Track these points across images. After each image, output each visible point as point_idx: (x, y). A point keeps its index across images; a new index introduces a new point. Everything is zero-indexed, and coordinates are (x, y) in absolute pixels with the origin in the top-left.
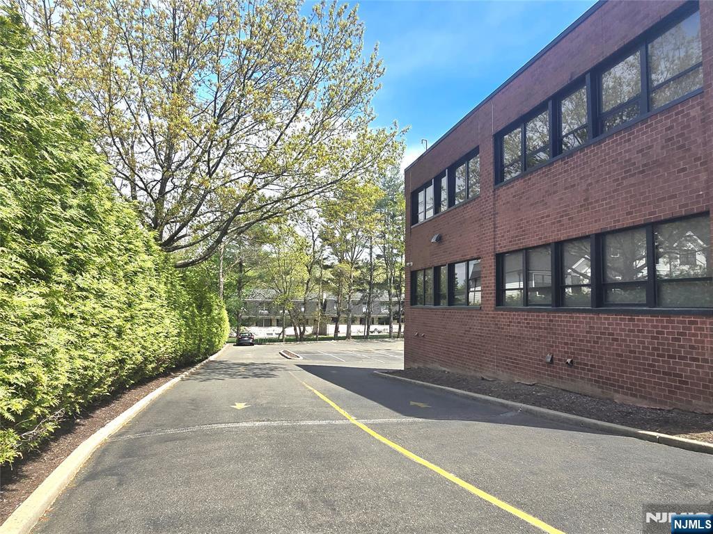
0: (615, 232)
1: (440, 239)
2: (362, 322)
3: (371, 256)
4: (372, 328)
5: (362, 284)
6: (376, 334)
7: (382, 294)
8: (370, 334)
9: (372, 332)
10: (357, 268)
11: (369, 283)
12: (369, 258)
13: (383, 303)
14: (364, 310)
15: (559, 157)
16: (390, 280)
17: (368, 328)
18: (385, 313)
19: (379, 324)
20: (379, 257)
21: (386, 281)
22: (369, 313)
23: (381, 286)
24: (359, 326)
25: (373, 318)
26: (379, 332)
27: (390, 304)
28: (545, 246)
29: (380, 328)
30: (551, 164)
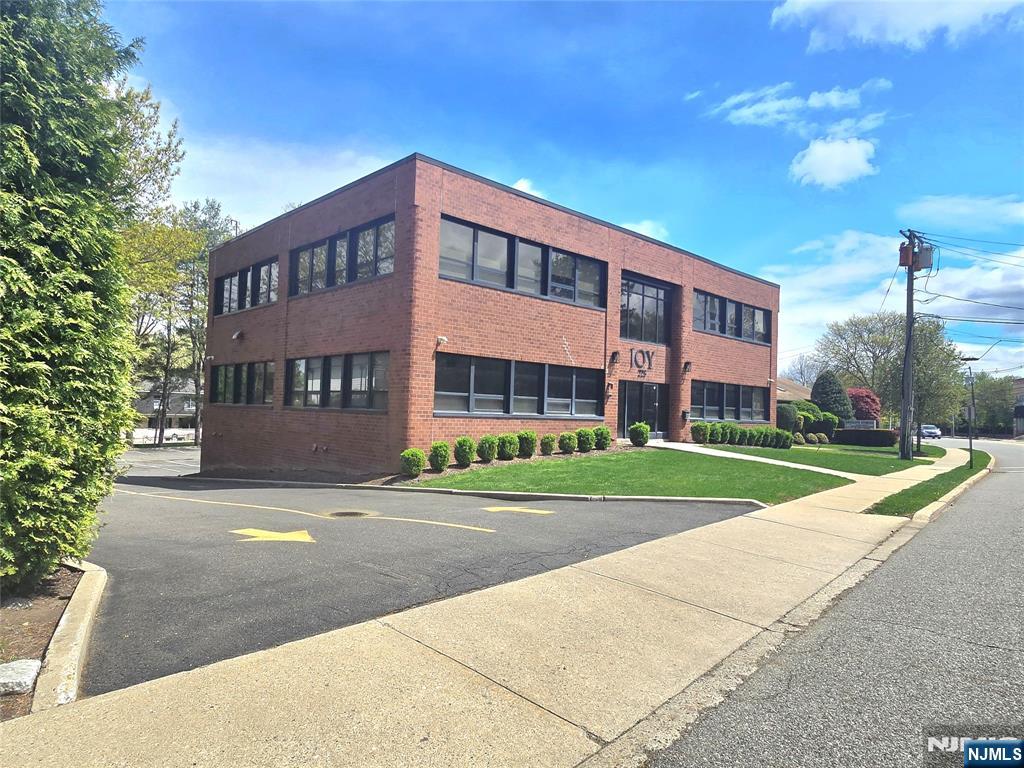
0: (356, 354)
1: (241, 336)
2: (152, 424)
3: (169, 330)
4: (168, 432)
5: (154, 368)
6: (175, 441)
7: (184, 385)
8: (164, 441)
9: (168, 439)
10: (144, 347)
11: (165, 368)
12: (166, 333)
13: (186, 398)
14: (156, 407)
15: (331, 288)
16: (199, 365)
17: (162, 432)
18: (190, 412)
19: (180, 427)
20: (181, 331)
21: (192, 367)
22: (164, 411)
23: (183, 373)
24: (146, 430)
25: (170, 419)
26: (180, 439)
27: (196, 398)
28: (318, 357)
29: (181, 432)
30: (325, 293)
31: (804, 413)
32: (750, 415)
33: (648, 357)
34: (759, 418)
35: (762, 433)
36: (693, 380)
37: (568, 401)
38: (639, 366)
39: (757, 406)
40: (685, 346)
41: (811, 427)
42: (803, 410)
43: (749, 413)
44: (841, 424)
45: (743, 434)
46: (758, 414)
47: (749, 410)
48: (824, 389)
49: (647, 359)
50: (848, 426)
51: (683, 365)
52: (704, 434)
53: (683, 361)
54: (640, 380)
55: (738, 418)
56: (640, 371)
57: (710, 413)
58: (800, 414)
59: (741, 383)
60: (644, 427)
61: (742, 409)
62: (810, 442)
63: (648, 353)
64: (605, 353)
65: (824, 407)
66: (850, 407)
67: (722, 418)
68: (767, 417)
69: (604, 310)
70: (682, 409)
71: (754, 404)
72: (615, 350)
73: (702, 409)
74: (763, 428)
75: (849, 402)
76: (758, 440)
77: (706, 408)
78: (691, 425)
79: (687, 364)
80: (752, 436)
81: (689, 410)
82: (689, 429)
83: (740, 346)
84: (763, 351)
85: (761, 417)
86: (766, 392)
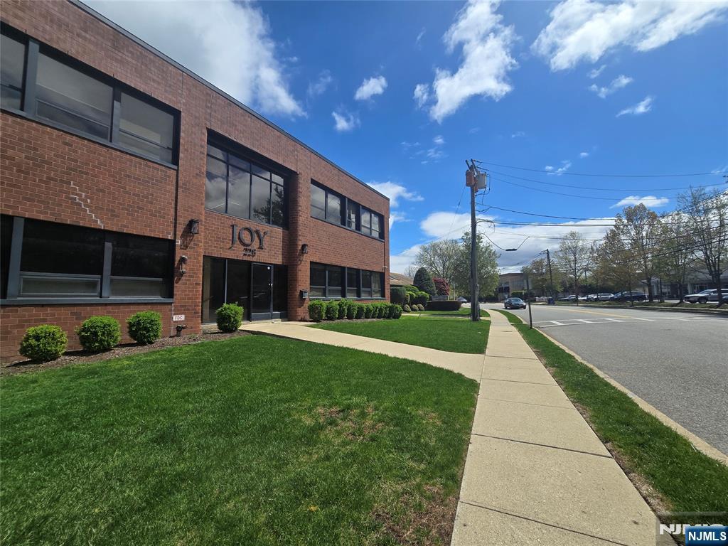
31: (411, 293)
32: (370, 293)
33: (259, 236)
34: (377, 296)
35: (377, 307)
36: (312, 263)
37: (96, 278)
38: (244, 244)
39: (375, 287)
40: (302, 230)
41: (415, 301)
42: (409, 290)
43: (369, 292)
44: (430, 299)
45: (360, 309)
46: (376, 293)
47: (369, 289)
48: (421, 277)
49: (256, 238)
50: (434, 300)
51: (300, 247)
52: (320, 312)
53: (300, 243)
54: (246, 258)
55: (359, 295)
56: (246, 250)
57: (333, 292)
58: (408, 293)
59: (361, 268)
60: (235, 309)
61: (362, 289)
62: (414, 310)
63: (257, 232)
64: (176, 220)
65: (421, 289)
66: (435, 288)
67: (344, 296)
68: (383, 295)
69: (175, 167)
70: (300, 288)
71: (373, 285)
72: (194, 218)
73: (325, 289)
74: (378, 304)
75: (434, 285)
76: (374, 314)
77: (328, 288)
78: (310, 303)
79: (304, 246)
80: (368, 310)
81: (308, 290)
82: (307, 307)
83: (358, 238)
84: (379, 244)
85: (379, 295)
86: (382, 276)
